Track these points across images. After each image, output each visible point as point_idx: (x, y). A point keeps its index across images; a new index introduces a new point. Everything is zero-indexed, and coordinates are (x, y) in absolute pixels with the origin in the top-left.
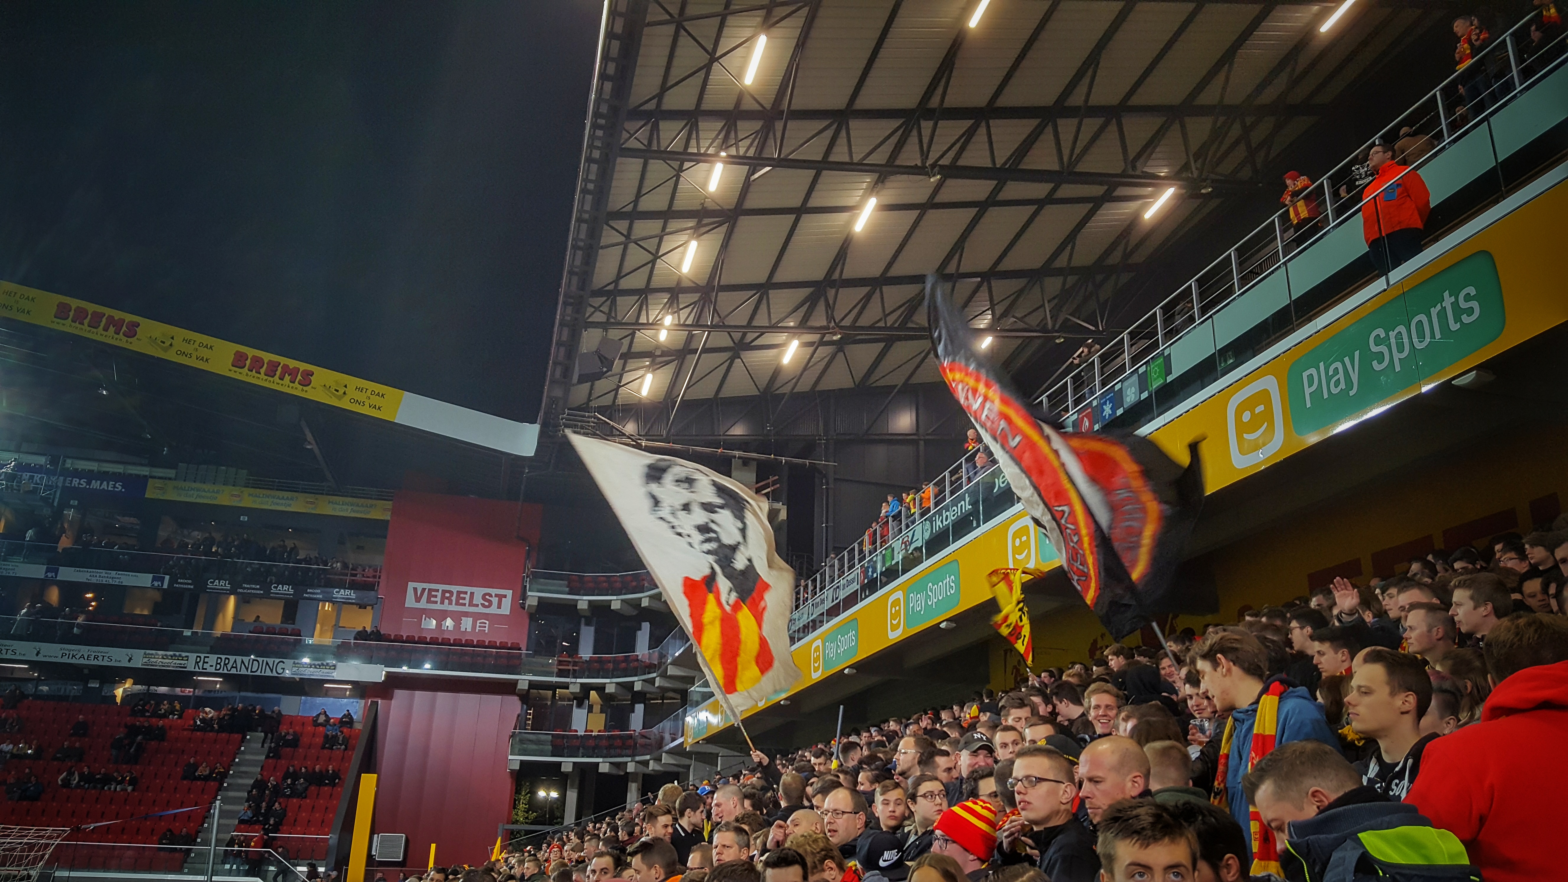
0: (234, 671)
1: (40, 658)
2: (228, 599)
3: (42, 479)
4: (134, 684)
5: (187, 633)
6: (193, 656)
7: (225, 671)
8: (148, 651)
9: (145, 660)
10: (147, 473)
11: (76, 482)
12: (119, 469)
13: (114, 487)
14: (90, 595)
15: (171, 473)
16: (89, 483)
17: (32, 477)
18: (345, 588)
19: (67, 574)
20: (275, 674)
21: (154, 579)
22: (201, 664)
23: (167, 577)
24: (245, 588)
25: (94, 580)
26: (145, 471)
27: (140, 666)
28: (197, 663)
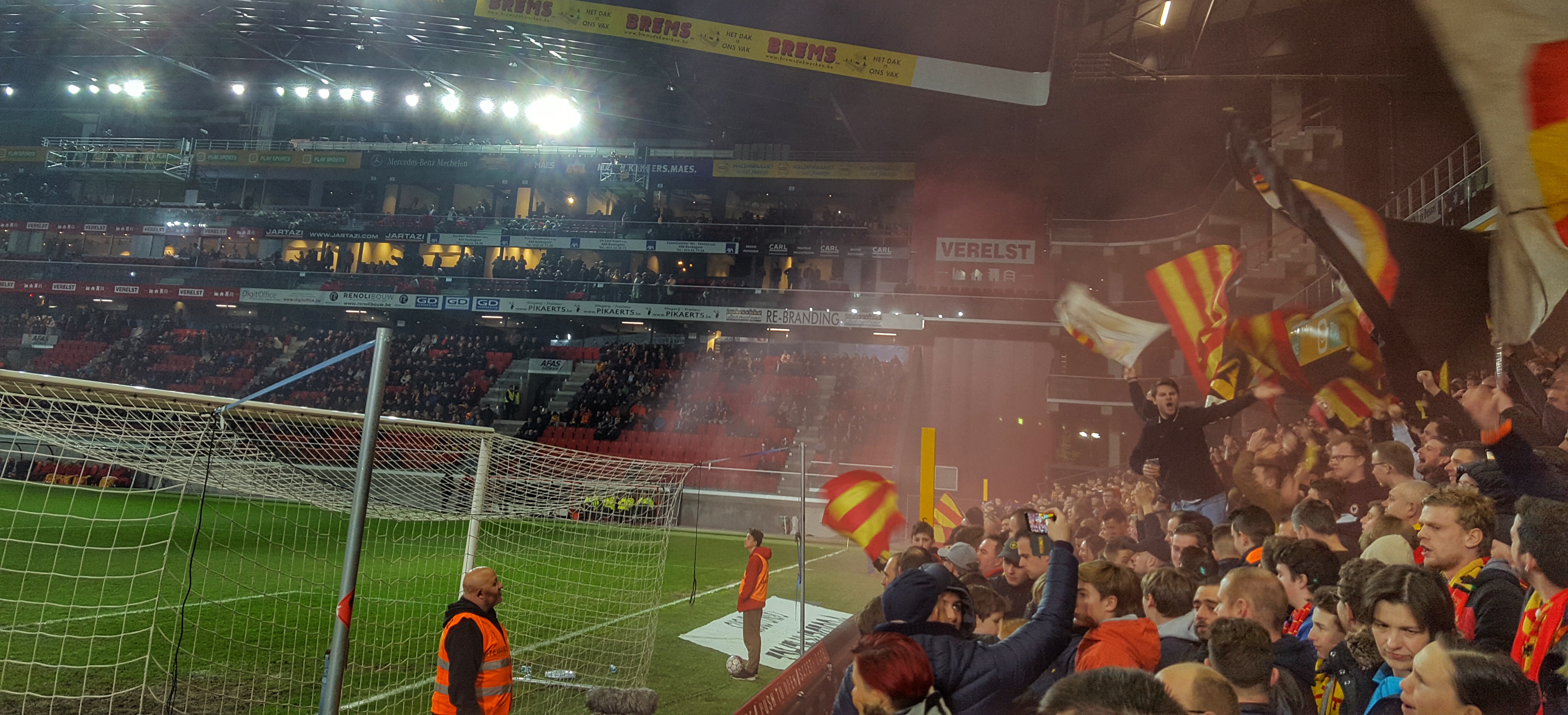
0: (798, 323)
1: (651, 317)
2: (786, 260)
3: (634, 168)
4: (722, 335)
5: (758, 291)
6: (764, 311)
7: (791, 323)
8: (730, 308)
9: (729, 315)
10: (712, 156)
11: (659, 167)
12: (690, 153)
13: (689, 170)
14: (680, 263)
15: (729, 153)
16: (669, 168)
17: (627, 167)
18: (882, 247)
19: (663, 246)
20: (832, 325)
21: (728, 246)
22: (771, 317)
23: (737, 244)
24: (799, 250)
25: (683, 250)
26: (710, 154)
27: (725, 321)
28: (768, 317)
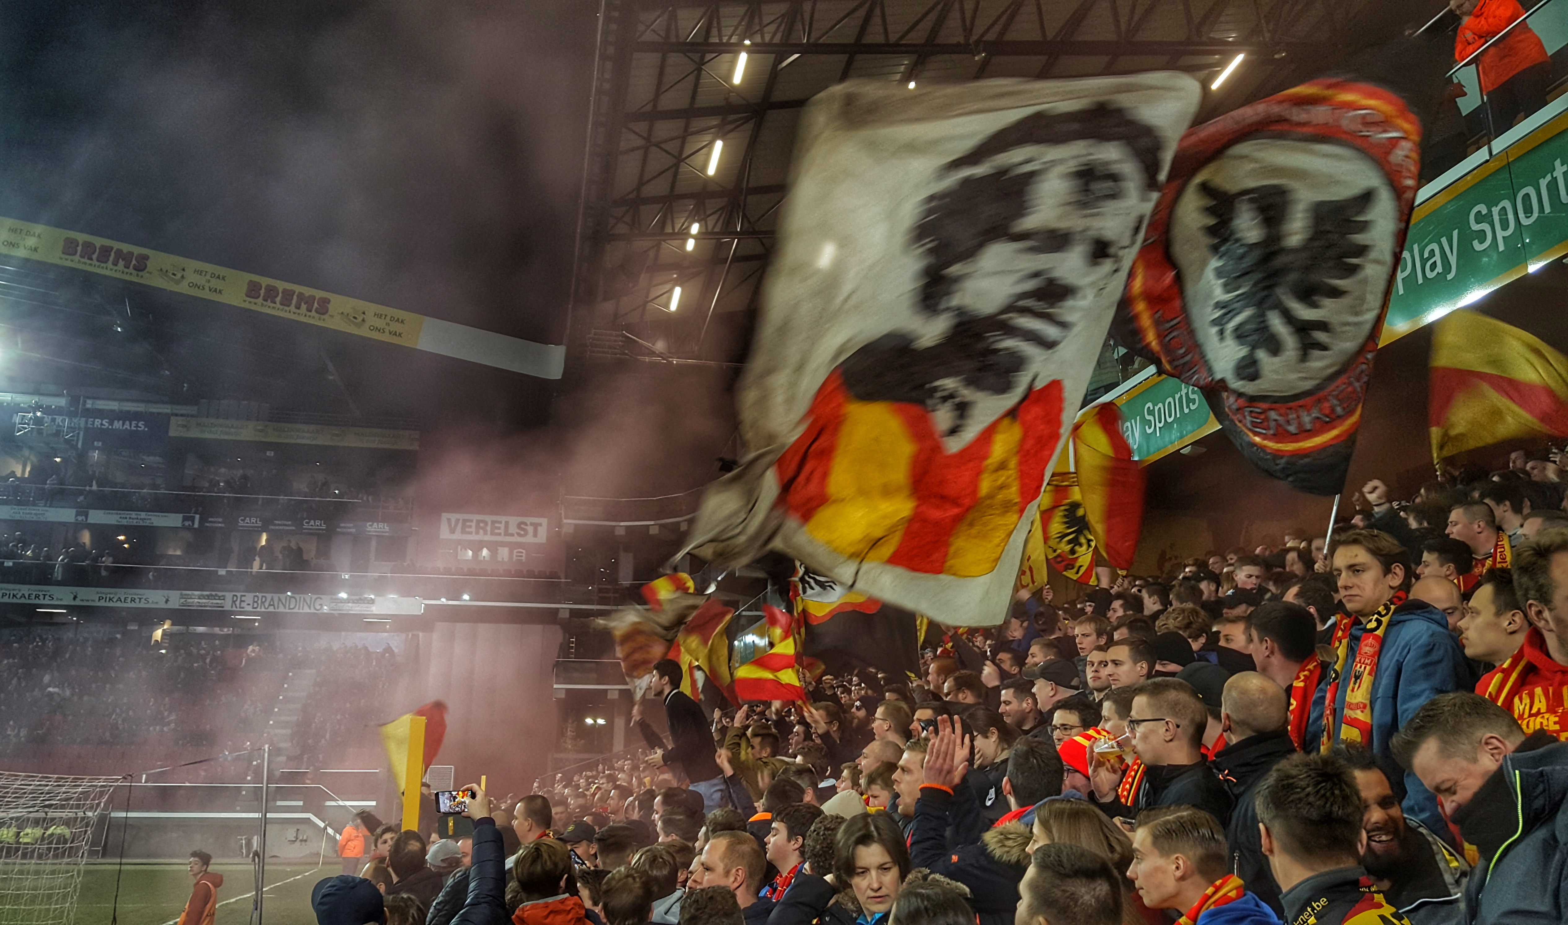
0: (271, 609)
1: (78, 603)
2: (260, 537)
3: (63, 421)
4: (172, 625)
5: (222, 572)
6: (229, 596)
7: (263, 610)
8: (184, 592)
9: (182, 600)
10: (169, 411)
11: (98, 422)
12: (140, 407)
13: (137, 426)
14: (122, 538)
15: (192, 410)
16: (111, 423)
17: (53, 420)
18: (378, 522)
19: (98, 517)
20: (313, 611)
21: (185, 519)
22: (238, 603)
23: (197, 516)
24: (276, 525)
25: (124, 522)
26: (166, 409)
27: (177, 607)
28: (234, 602)
